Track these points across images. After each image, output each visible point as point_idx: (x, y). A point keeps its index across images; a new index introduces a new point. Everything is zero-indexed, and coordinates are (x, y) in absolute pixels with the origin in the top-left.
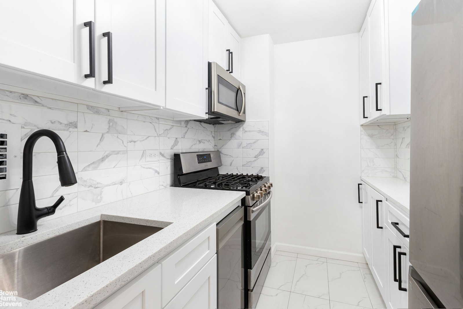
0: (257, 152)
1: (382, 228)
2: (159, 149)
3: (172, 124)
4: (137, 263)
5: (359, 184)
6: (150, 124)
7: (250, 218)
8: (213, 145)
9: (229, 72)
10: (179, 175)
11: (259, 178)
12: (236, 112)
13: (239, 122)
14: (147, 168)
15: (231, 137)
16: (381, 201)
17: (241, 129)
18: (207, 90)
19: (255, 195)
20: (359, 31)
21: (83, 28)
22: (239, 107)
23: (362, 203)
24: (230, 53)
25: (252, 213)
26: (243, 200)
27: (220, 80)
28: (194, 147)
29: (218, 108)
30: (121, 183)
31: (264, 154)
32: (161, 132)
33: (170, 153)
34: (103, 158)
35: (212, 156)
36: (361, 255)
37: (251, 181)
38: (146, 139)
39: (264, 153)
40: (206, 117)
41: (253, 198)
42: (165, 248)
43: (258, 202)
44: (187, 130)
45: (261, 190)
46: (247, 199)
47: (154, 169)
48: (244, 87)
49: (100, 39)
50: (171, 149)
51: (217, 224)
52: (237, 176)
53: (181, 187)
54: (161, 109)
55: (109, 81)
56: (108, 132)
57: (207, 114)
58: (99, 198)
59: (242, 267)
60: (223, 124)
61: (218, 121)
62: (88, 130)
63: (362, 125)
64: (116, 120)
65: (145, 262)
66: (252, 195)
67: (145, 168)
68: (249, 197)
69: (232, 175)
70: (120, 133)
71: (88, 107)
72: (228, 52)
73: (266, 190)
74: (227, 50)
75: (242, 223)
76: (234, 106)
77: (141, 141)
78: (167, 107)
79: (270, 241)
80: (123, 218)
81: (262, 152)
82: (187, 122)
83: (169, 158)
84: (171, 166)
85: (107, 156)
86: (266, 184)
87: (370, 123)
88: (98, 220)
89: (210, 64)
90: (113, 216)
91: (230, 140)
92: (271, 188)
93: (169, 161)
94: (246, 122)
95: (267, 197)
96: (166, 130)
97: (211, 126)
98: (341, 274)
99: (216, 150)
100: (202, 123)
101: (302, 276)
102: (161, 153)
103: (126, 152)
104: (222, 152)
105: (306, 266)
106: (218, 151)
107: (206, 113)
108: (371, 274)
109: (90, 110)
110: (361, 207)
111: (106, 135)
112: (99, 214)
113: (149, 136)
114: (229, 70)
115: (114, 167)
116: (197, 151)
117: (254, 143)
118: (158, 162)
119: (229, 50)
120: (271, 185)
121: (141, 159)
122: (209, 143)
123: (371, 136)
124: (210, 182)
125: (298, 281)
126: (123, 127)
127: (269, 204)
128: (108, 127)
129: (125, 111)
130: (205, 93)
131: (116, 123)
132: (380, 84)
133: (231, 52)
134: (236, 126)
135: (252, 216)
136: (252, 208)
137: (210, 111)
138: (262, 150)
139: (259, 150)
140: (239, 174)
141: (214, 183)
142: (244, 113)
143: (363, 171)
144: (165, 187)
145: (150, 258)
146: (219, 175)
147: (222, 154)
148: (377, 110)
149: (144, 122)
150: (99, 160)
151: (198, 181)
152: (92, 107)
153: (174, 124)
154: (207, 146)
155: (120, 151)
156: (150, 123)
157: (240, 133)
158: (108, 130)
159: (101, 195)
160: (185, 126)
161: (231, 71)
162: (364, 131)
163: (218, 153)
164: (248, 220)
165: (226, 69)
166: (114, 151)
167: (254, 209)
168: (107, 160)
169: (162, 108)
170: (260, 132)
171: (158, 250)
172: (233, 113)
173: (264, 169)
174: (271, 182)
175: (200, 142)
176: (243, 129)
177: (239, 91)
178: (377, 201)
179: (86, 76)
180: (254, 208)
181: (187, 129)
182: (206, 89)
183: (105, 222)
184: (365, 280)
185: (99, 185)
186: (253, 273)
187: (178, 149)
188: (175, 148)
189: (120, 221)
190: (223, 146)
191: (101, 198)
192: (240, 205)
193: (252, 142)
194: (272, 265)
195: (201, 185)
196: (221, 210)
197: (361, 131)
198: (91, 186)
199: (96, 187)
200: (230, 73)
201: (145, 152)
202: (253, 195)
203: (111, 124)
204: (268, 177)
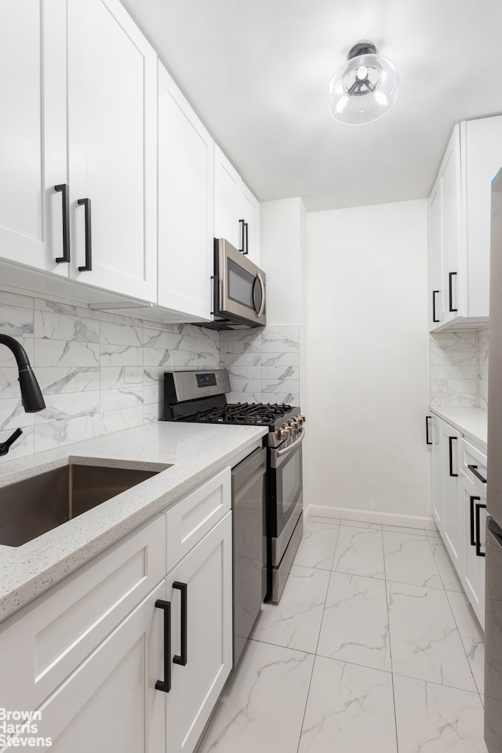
0: (282, 372)
1: (456, 475)
2: (142, 365)
3: (161, 329)
4: (140, 509)
5: (427, 417)
6: (130, 328)
7: (274, 464)
8: (217, 360)
9: (242, 252)
10: (171, 404)
11: (286, 409)
12: (253, 311)
13: (257, 326)
14: (126, 393)
15: (245, 349)
16: (456, 438)
17: (259, 337)
18: (213, 280)
19: (282, 431)
20: (429, 196)
21: (53, 193)
22: (256, 303)
23: (431, 444)
24: (244, 225)
25: (278, 456)
26: (265, 439)
27: (231, 264)
28: (190, 364)
29: (228, 306)
30: (92, 414)
31: (294, 374)
32: (146, 340)
33: (157, 371)
34: (67, 377)
35: (217, 377)
36: (430, 519)
37: (275, 413)
38: (125, 350)
39: (293, 372)
40: (211, 318)
41: (279, 436)
42: (171, 493)
43: (286, 443)
44: (182, 339)
45: (290, 425)
46: (270, 438)
47: (136, 396)
48: (264, 275)
49: (74, 208)
50: (160, 365)
51: (232, 469)
52: (254, 406)
53: (175, 421)
54: (151, 307)
55: (88, 267)
56: (74, 340)
57: (213, 315)
58: (62, 434)
59: (263, 535)
60: (232, 329)
61: (226, 325)
62: (48, 337)
63: (431, 333)
64: (85, 322)
65: (148, 507)
66: (277, 432)
67: (123, 392)
68: (274, 434)
69: (247, 405)
70: (90, 342)
71: (48, 303)
72: (241, 223)
73: (296, 426)
74: (240, 221)
75: (264, 470)
76: (249, 303)
77: (118, 353)
78: (159, 304)
79: (302, 502)
80: (102, 460)
81: (289, 371)
82: (181, 326)
83: (157, 378)
84: (160, 391)
85: (73, 375)
86: (295, 418)
87: (443, 328)
88: (65, 463)
89: (216, 242)
90: (88, 458)
91: (243, 353)
92: (304, 423)
93: (157, 383)
94: (266, 328)
95: (297, 437)
96: (152, 338)
97: (215, 332)
98: (401, 545)
99: (223, 368)
100: (203, 329)
101: (347, 550)
102: (145, 372)
103: (98, 369)
104: (232, 372)
105: (353, 537)
106: (225, 369)
107: (211, 313)
108: (443, 545)
109: (51, 307)
110: (430, 450)
111: (71, 344)
112: (67, 456)
113: (129, 347)
114: (243, 250)
115: (82, 391)
116: (195, 369)
117: (278, 358)
118: (141, 384)
119: (243, 221)
120: (304, 418)
121: (118, 379)
122: (213, 357)
123: (444, 348)
124: (215, 414)
125: (341, 556)
126: (95, 332)
127: (300, 446)
128: (74, 332)
129: (96, 310)
130: (210, 284)
131: (85, 327)
132: (455, 273)
133: (245, 223)
134: (252, 333)
135: (278, 462)
136: (277, 450)
137: (217, 310)
138: (290, 368)
139: (286, 368)
140: (256, 404)
141: (223, 416)
142: (264, 313)
143: (433, 398)
144: (152, 422)
145: (153, 503)
146: (226, 404)
147: (232, 374)
148: (451, 310)
149: (123, 325)
150: (63, 379)
151: (199, 413)
152: (52, 302)
153: (164, 330)
154: (210, 363)
155: (90, 367)
156: (131, 326)
157: (257, 343)
158: (74, 337)
159: (65, 430)
160: (178, 332)
161: (245, 251)
162: (434, 340)
163: (226, 373)
164: (272, 467)
165: (238, 249)
166: (82, 367)
167: (280, 452)
168: (72, 381)
169: (152, 305)
170: (287, 341)
171: (162, 494)
172: (248, 314)
173: (293, 396)
174: (303, 414)
175: (199, 356)
176: (262, 338)
177: (257, 281)
178: (451, 438)
179: (58, 260)
180: (280, 450)
181: (181, 336)
182: (212, 277)
183: (75, 467)
184: (435, 552)
185: (62, 417)
186: (280, 542)
187: (170, 366)
188: (166, 364)
189: (98, 465)
190: (232, 362)
191: (66, 434)
192: (261, 446)
193: (275, 356)
194: (305, 535)
195: (204, 418)
196: (237, 449)
197: (431, 341)
198: (52, 417)
199: (59, 418)
200: (244, 254)
201: (123, 369)
202: (279, 432)
203: (78, 328)
204: (299, 408)
